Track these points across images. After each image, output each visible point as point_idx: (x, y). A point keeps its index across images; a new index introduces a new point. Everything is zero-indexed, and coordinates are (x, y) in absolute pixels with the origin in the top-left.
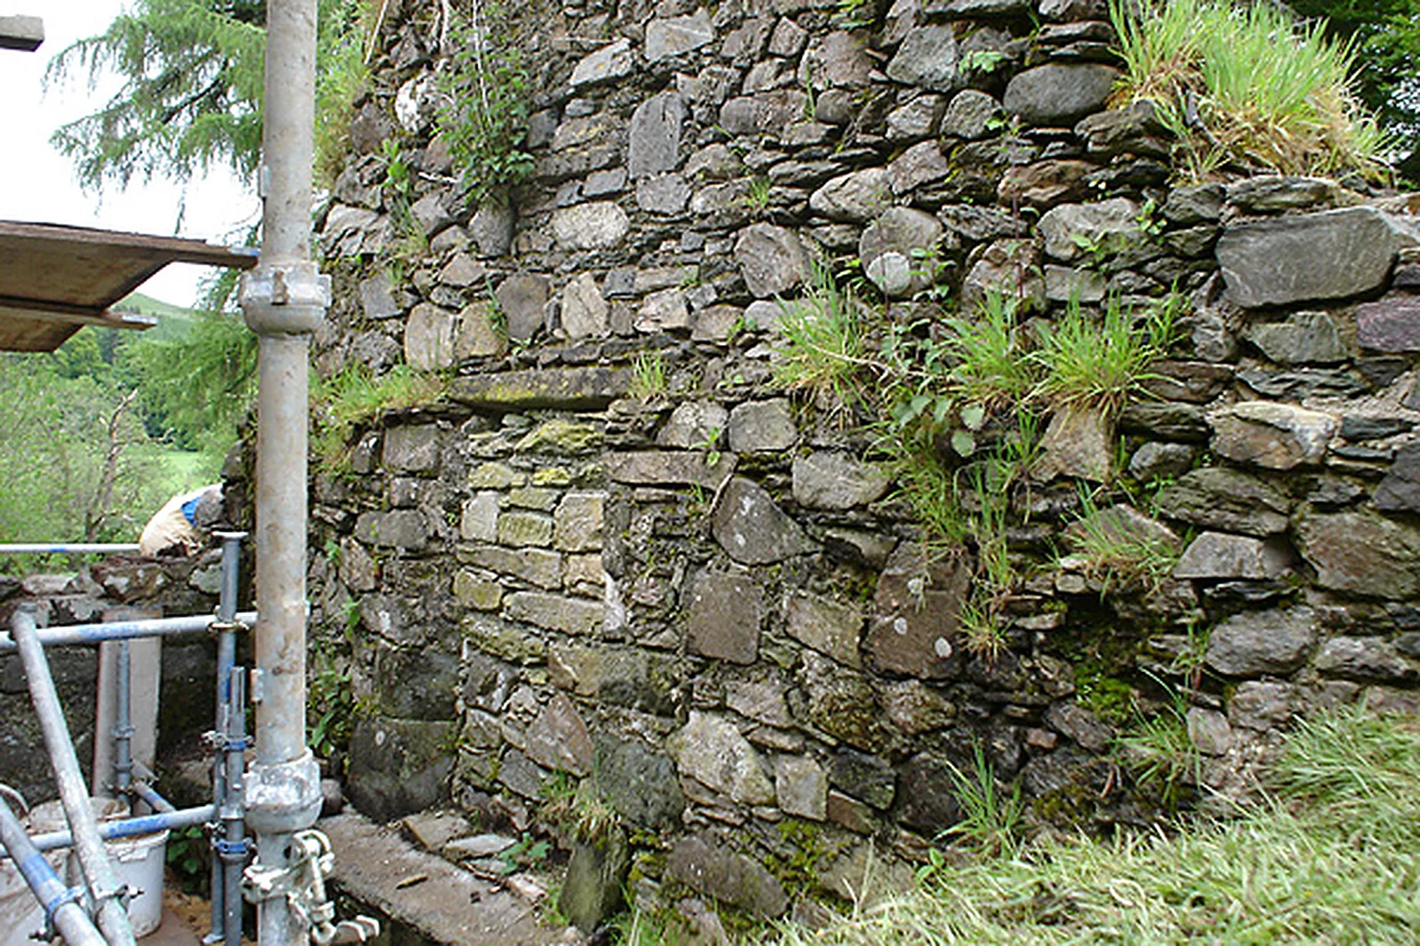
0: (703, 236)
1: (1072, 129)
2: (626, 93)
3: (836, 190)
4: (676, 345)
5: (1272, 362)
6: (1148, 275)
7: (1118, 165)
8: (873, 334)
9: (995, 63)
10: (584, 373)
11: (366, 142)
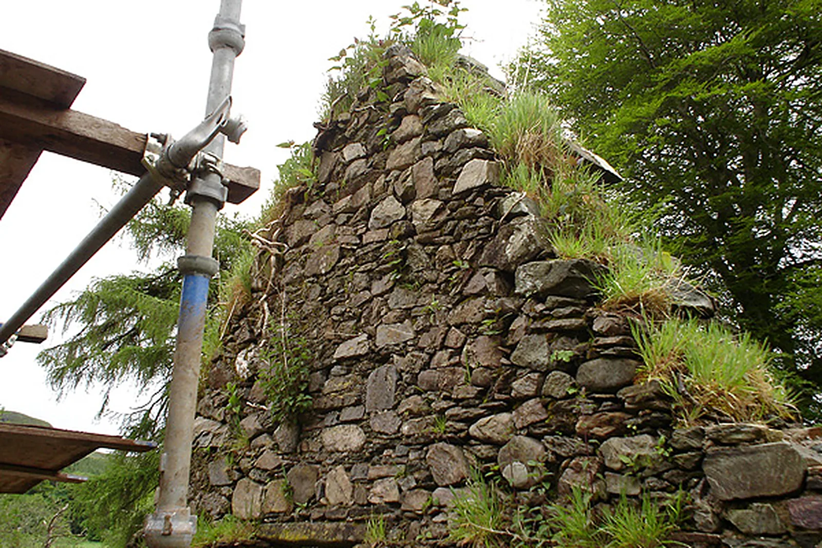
0: (408, 448)
1: (615, 395)
2: (364, 364)
3: (484, 425)
4: (392, 512)
5: (741, 533)
6: (665, 480)
7: (643, 416)
8: (508, 510)
9: (570, 357)
10: (338, 526)
11: (218, 382)
